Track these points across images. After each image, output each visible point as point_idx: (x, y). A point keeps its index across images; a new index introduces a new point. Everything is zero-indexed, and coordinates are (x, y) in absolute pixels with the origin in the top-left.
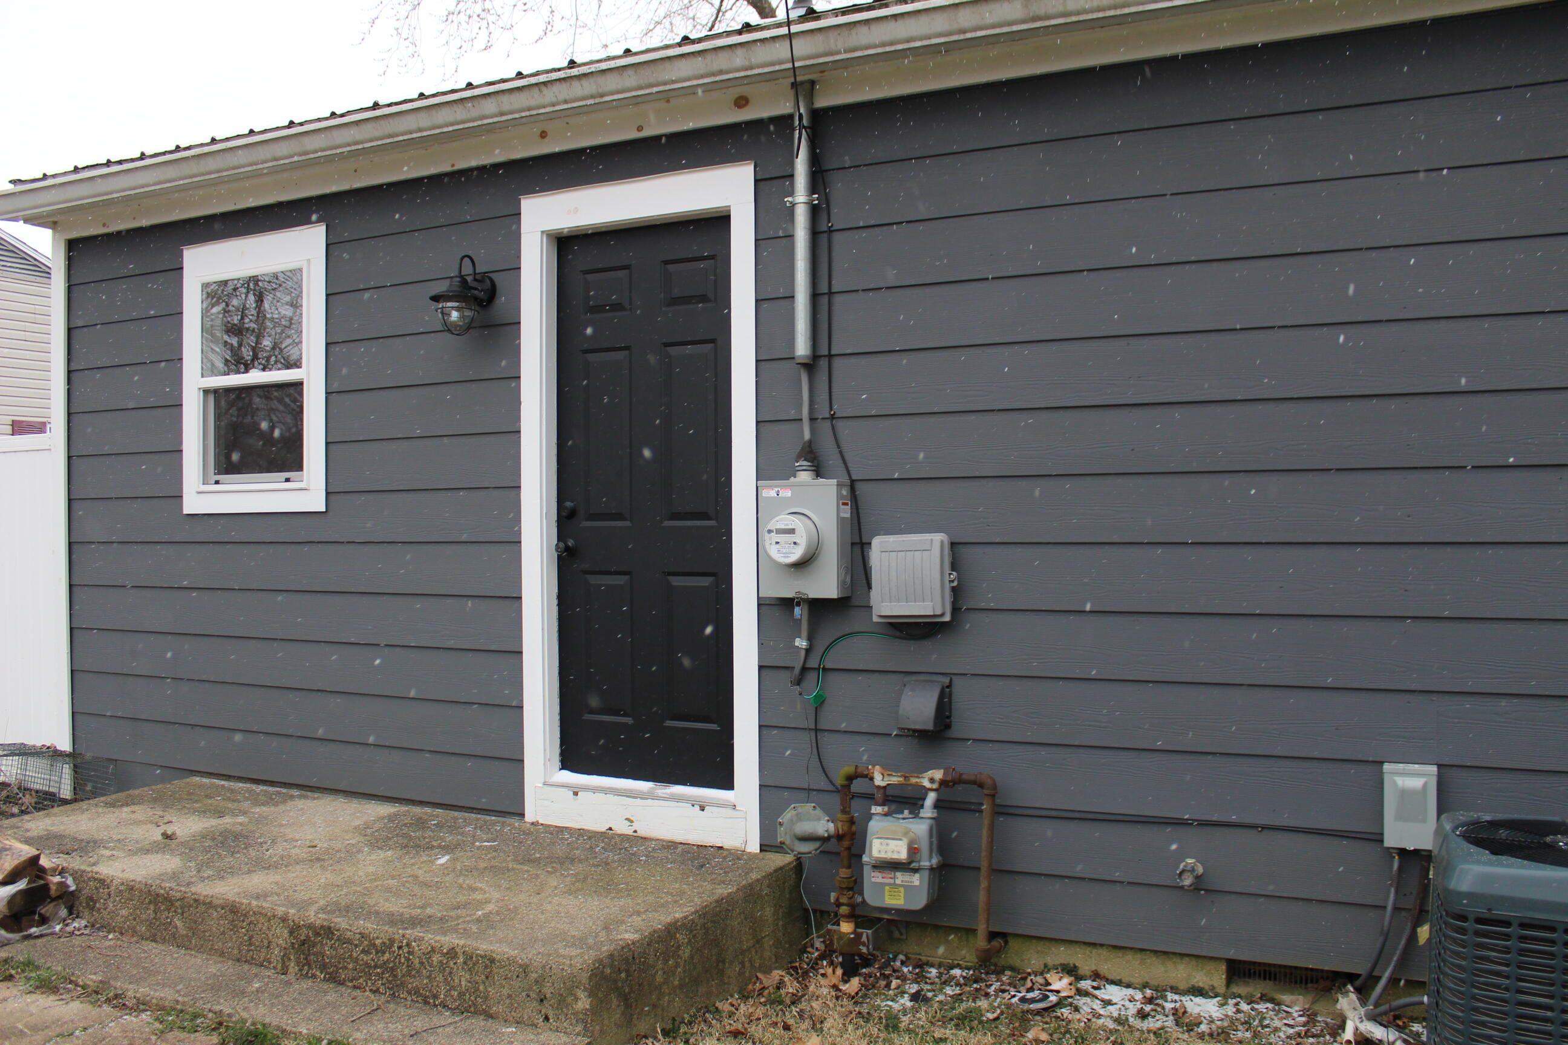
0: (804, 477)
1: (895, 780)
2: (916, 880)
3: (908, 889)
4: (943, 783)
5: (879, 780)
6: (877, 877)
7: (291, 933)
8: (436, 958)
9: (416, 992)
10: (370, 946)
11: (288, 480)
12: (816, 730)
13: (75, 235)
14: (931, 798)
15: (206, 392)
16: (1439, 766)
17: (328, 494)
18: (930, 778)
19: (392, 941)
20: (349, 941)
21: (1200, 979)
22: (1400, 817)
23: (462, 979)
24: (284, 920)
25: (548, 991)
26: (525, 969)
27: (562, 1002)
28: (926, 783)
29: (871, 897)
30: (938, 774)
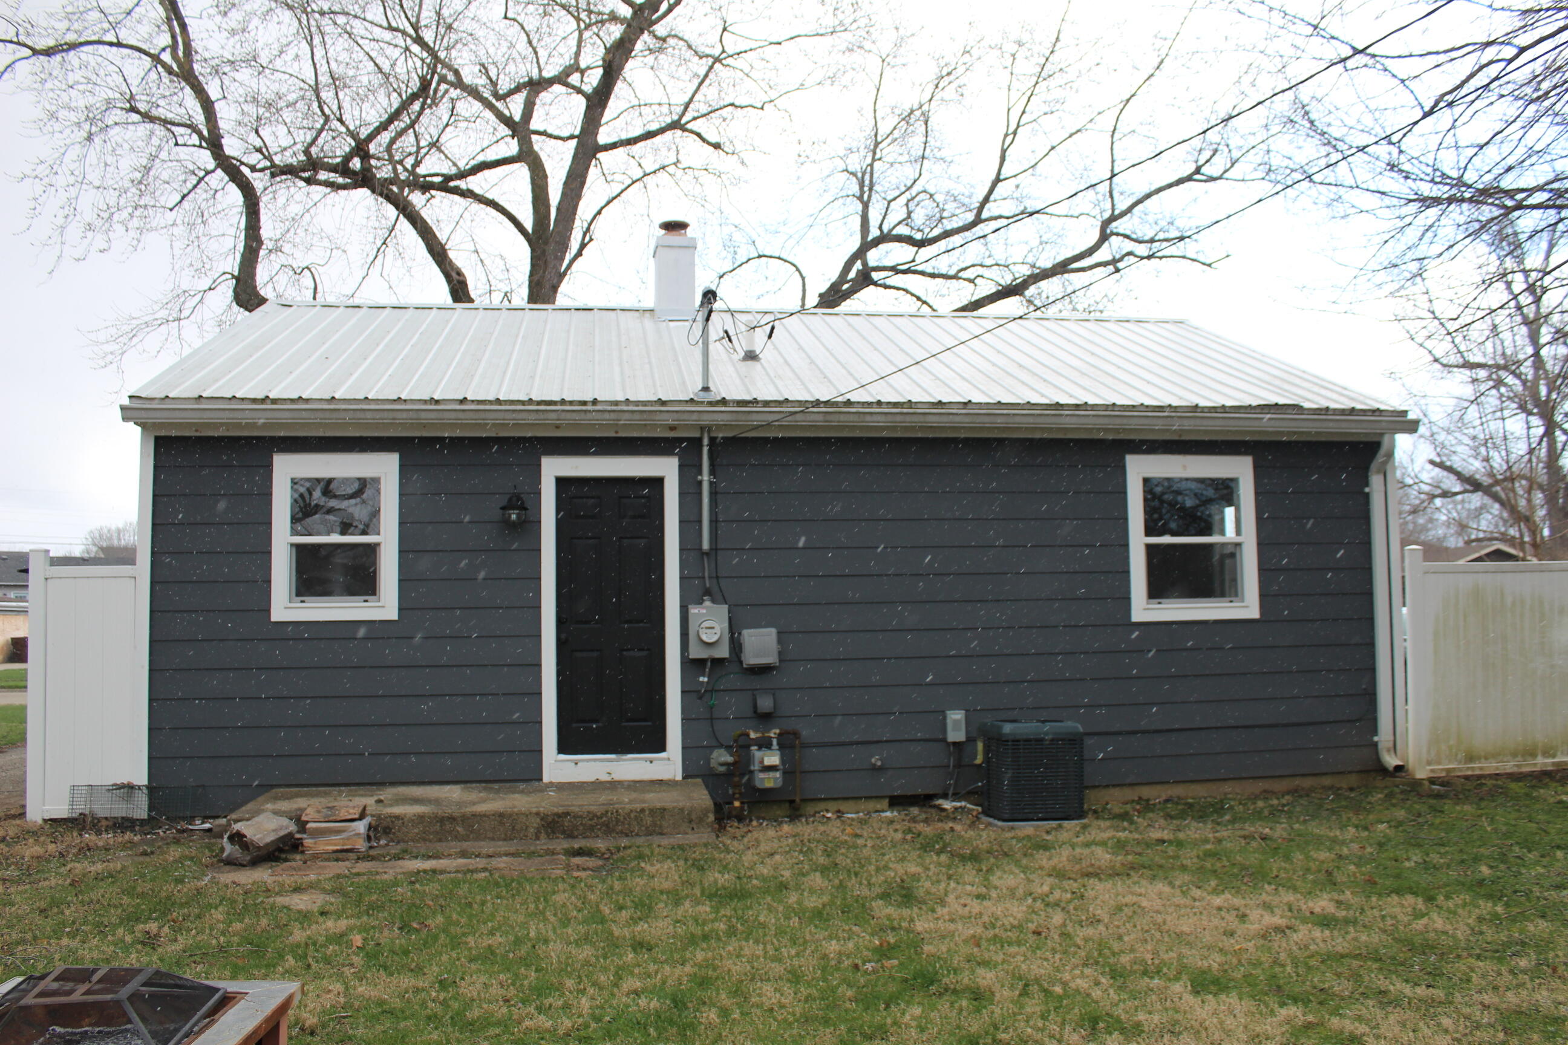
0: (708, 603)
1: (759, 735)
2: (778, 774)
3: (776, 779)
4: (780, 735)
5: (753, 735)
6: (762, 775)
7: (542, 819)
8: (632, 815)
9: (622, 832)
10: (593, 816)
11: (366, 601)
12: (712, 719)
13: (158, 434)
14: (775, 742)
15: (292, 545)
16: (967, 711)
17: (400, 609)
18: (773, 733)
19: (607, 812)
20: (581, 817)
21: (879, 807)
22: (953, 730)
23: (648, 820)
24: (538, 814)
25: (694, 817)
26: (682, 810)
27: (701, 820)
28: (772, 735)
29: (758, 785)
30: (778, 731)
